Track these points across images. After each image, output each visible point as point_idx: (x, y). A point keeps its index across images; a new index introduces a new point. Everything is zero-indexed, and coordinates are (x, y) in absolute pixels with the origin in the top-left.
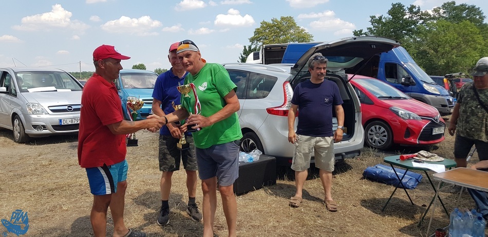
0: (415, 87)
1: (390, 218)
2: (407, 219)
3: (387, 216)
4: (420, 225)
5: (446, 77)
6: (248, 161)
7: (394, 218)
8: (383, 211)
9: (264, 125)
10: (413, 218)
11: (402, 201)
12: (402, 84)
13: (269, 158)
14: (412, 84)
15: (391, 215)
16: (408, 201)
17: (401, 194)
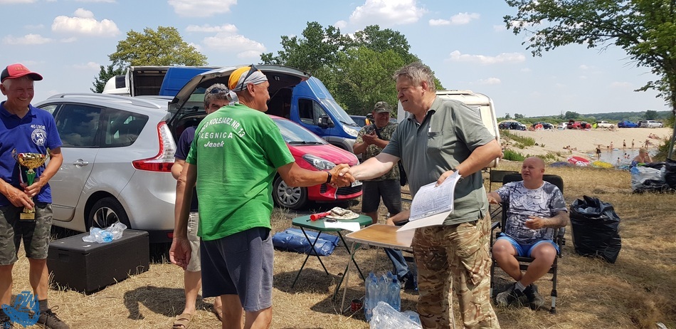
0: (334, 129)
1: (301, 295)
2: (321, 293)
3: (297, 294)
4: (334, 298)
5: (368, 117)
6: (104, 241)
7: (306, 294)
8: (292, 287)
9: (128, 186)
10: (327, 291)
11: (316, 272)
12: (319, 125)
13: (138, 234)
14: (330, 125)
15: (302, 292)
16: (323, 270)
17: (314, 264)
